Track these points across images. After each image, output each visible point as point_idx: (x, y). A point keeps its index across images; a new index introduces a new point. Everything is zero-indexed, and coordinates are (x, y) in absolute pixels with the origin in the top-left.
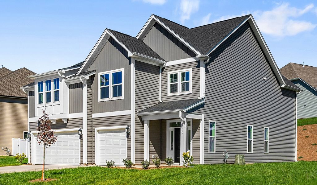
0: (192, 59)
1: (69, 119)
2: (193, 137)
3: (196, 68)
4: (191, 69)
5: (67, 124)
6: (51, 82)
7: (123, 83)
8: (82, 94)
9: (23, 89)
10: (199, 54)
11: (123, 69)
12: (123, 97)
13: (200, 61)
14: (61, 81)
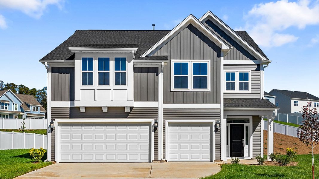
0: (251, 62)
1: (133, 108)
2: (253, 133)
3: (256, 70)
4: (250, 70)
5: (129, 113)
6: (110, 61)
7: (209, 76)
8: (156, 80)
9: (45, 62)
10: (264, 59)
11: (209, 61)
12: (209, 89)
13: (260, 65)
14: (129, 62)
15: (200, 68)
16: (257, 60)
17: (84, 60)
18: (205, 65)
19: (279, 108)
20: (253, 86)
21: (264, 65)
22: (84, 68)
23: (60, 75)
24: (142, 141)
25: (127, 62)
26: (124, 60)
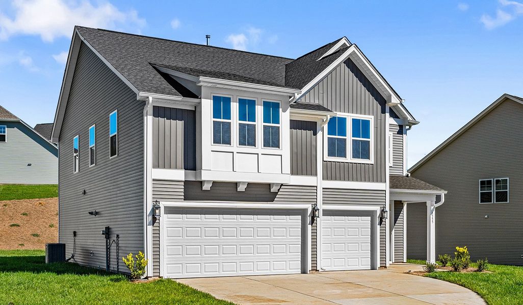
1: (283, 185)
2: (395, 224)
3: (397, 133)
4: (391, 133)
5: (276, 194)
6: (256, 106)
7: (372, 140)
8: (314, 143)
9: (150, 97)
10: (410, 118)
11: (373, 117)
12: (372, 161)
13: (402, 126)
14: (284, 111)
15: (361, 127)
16: (399, 118)
17: (217, 100)
18: (366, 123)
19: (446, 192)
20: (395, 157)
21: (407, 127)
22: (216, 114)
23: (168, 122)
24: (292, 239)
25: (281, 110)
26: (276, 106)
